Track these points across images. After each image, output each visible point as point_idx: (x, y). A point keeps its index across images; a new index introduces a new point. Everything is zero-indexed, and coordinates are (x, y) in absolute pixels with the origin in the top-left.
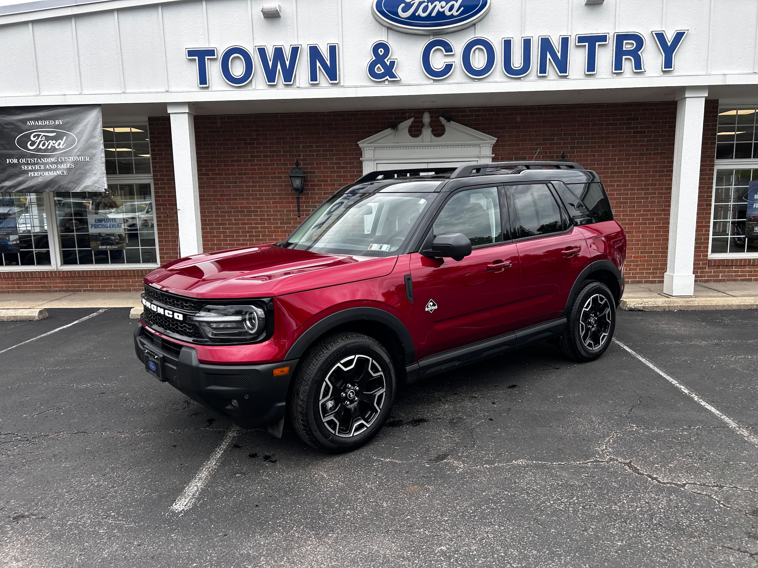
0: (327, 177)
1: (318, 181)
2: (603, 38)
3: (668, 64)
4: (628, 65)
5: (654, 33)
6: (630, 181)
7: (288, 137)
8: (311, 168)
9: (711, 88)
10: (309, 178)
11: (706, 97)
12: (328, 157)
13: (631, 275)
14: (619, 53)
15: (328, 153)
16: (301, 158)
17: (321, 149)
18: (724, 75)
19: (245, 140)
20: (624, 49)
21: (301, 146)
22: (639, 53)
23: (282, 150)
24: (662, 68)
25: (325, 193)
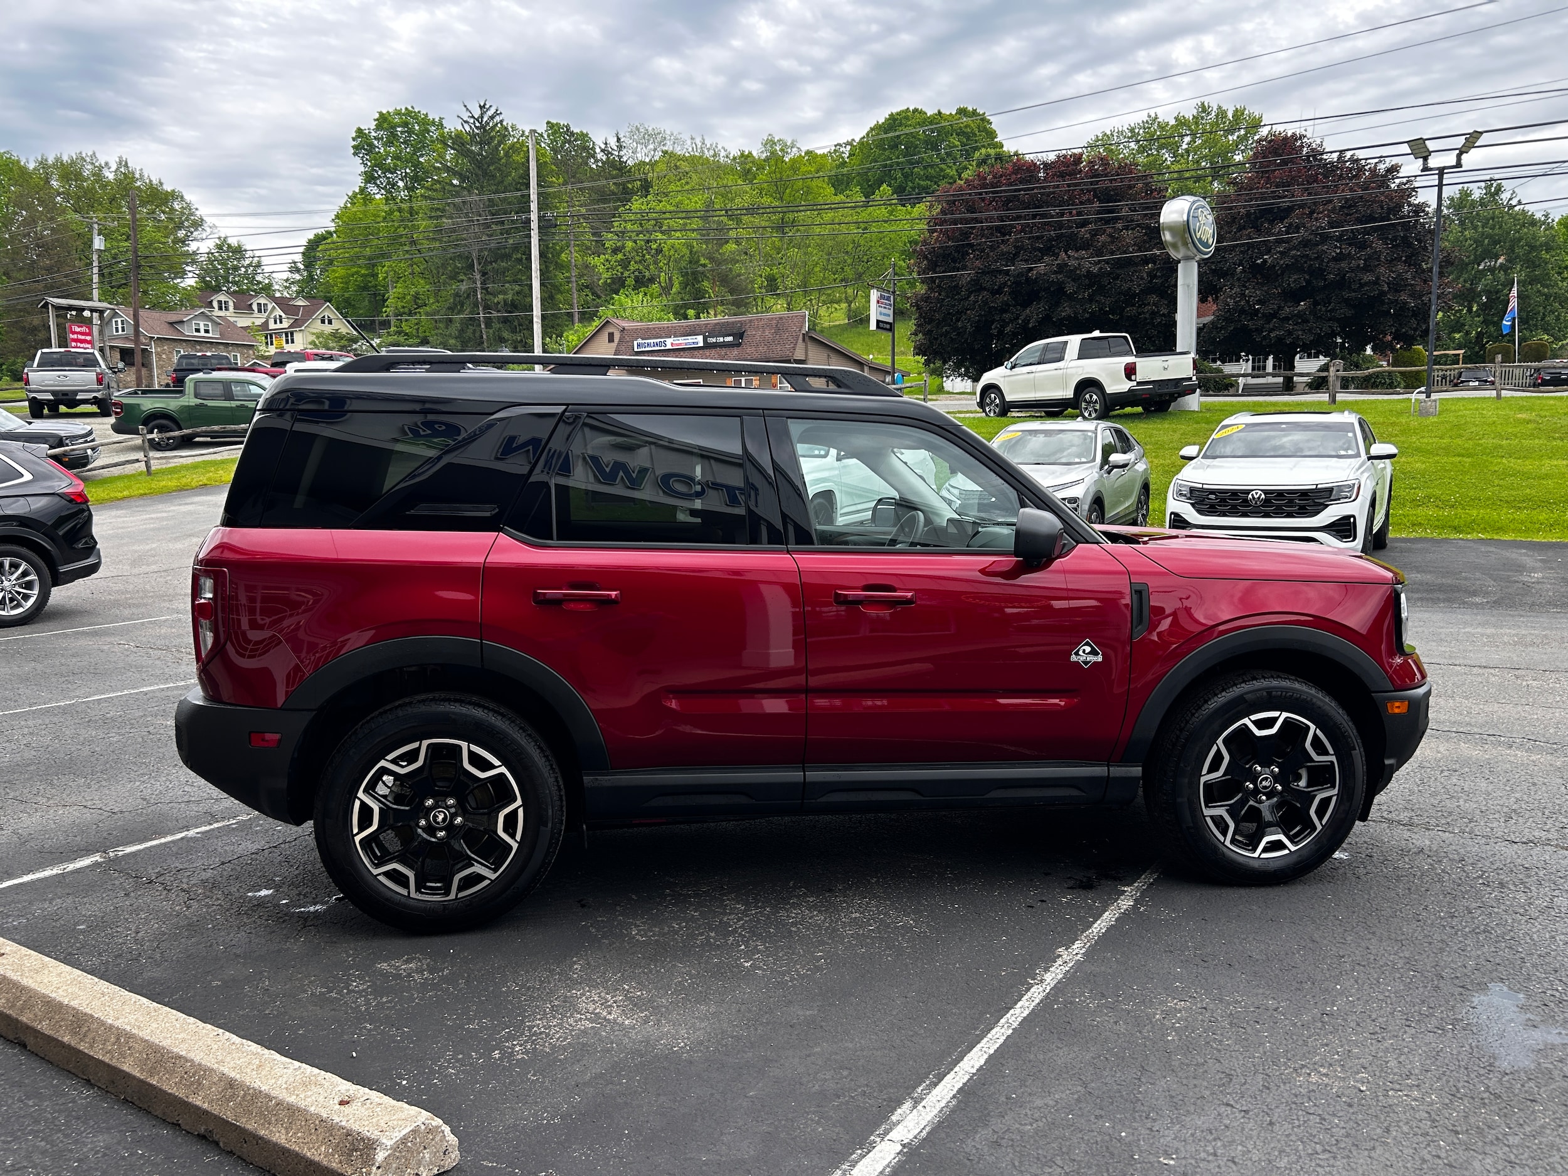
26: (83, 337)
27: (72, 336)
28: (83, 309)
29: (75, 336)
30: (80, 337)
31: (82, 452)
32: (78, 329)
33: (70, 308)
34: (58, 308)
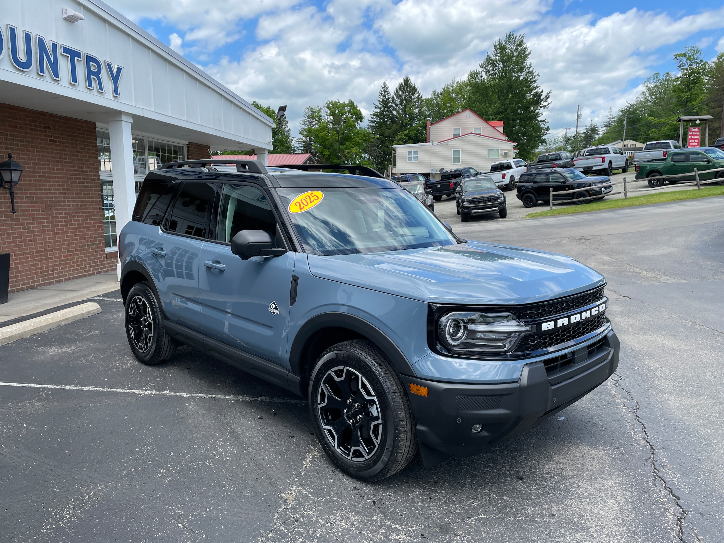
2: (79, 55)
3: (116, 91)
4: (95, 84)
5: (106, 62)
6: (52, 185)
9: (135, 117)
11: (131, 123)
13: (63, 274)
14: (90, 73)
18: (142, 108)
20: (91, 69)
22: (100, 76)
24: (113, 94)
26: (695, 133)
27: (690, 133)
28: (696, 120)
29: (691, 133)
30: (694, 133)
31: (598, 189)
32: (692, 129)
33: (690, 120)
34: (684, 121)
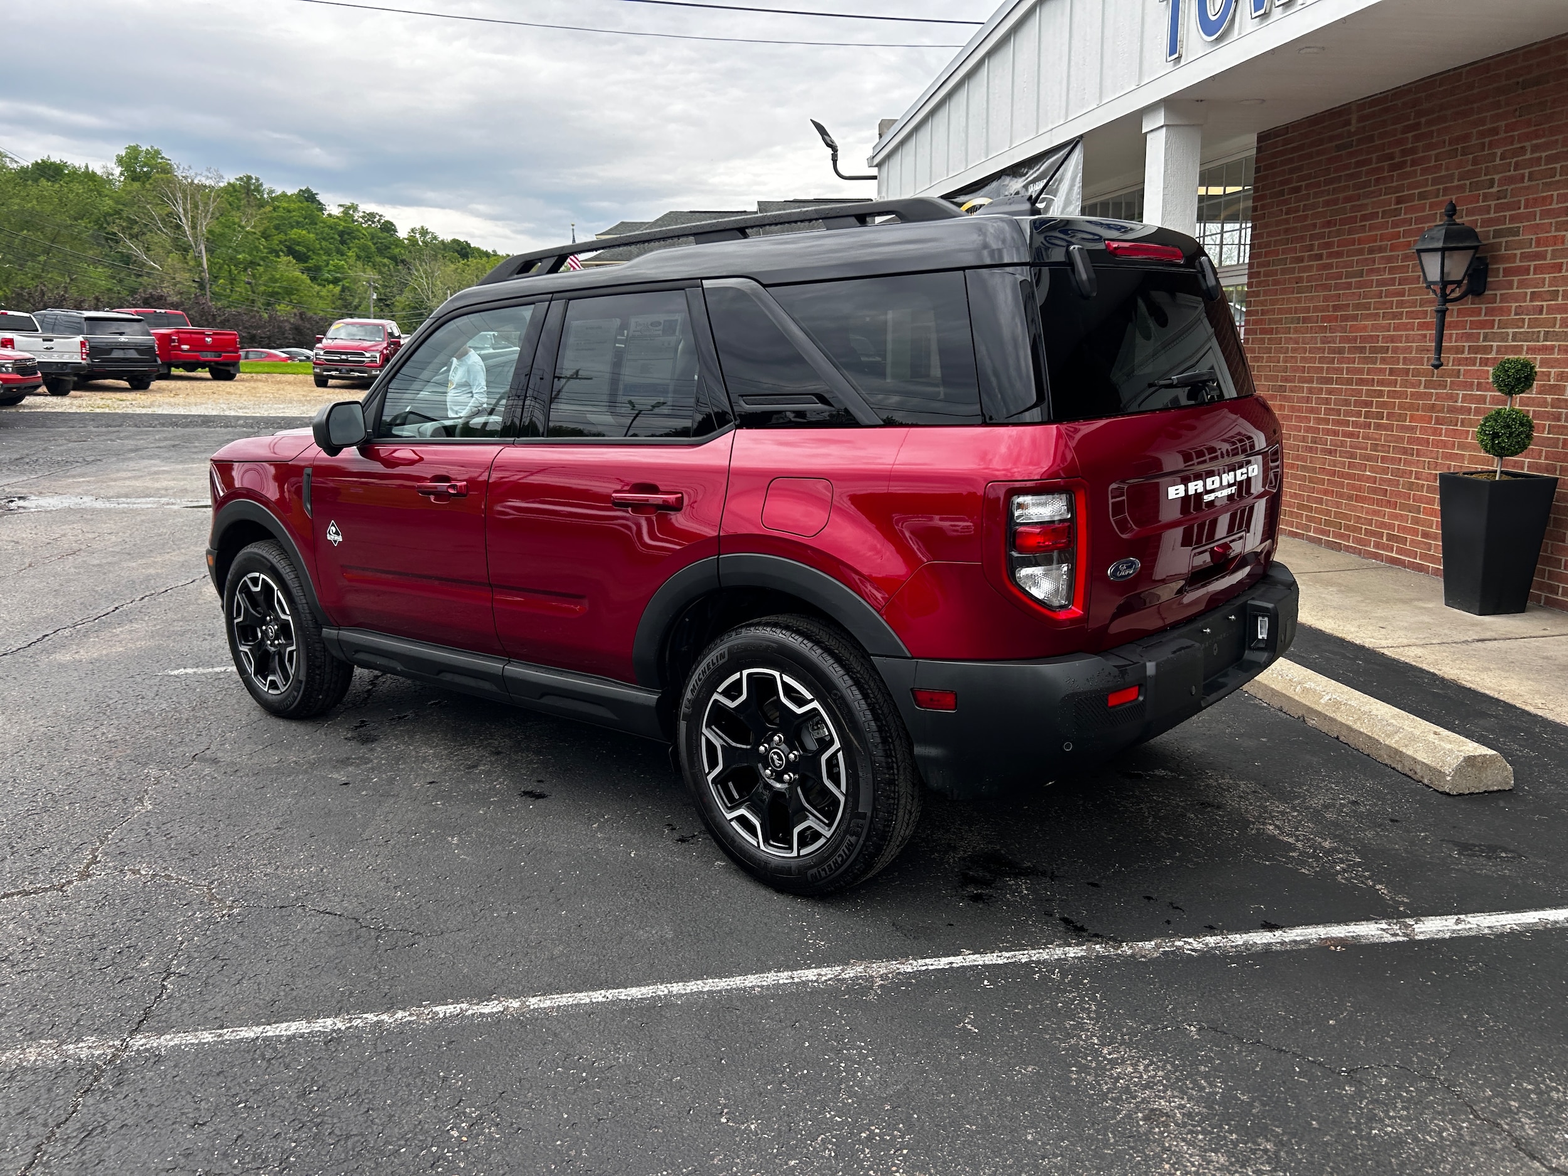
0: (1545, 242)
1: (1524, 257)
7: (1474, 131)
8: (1513, 219)
10: (1503, 252)
12: (1557, 178)
15: (1558, 166)
16: (1495, 190)
17: (1544, 154)
19: (1391, 157)
21: (1499, 152)
23: (1457, 172)
25: (1534, 296)
